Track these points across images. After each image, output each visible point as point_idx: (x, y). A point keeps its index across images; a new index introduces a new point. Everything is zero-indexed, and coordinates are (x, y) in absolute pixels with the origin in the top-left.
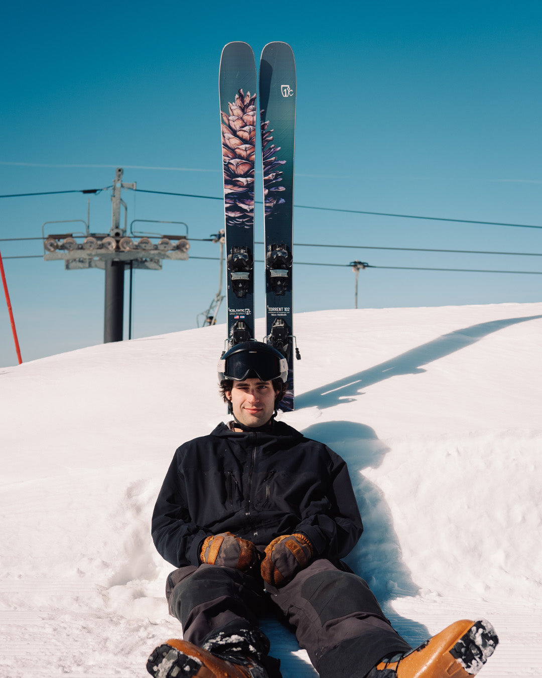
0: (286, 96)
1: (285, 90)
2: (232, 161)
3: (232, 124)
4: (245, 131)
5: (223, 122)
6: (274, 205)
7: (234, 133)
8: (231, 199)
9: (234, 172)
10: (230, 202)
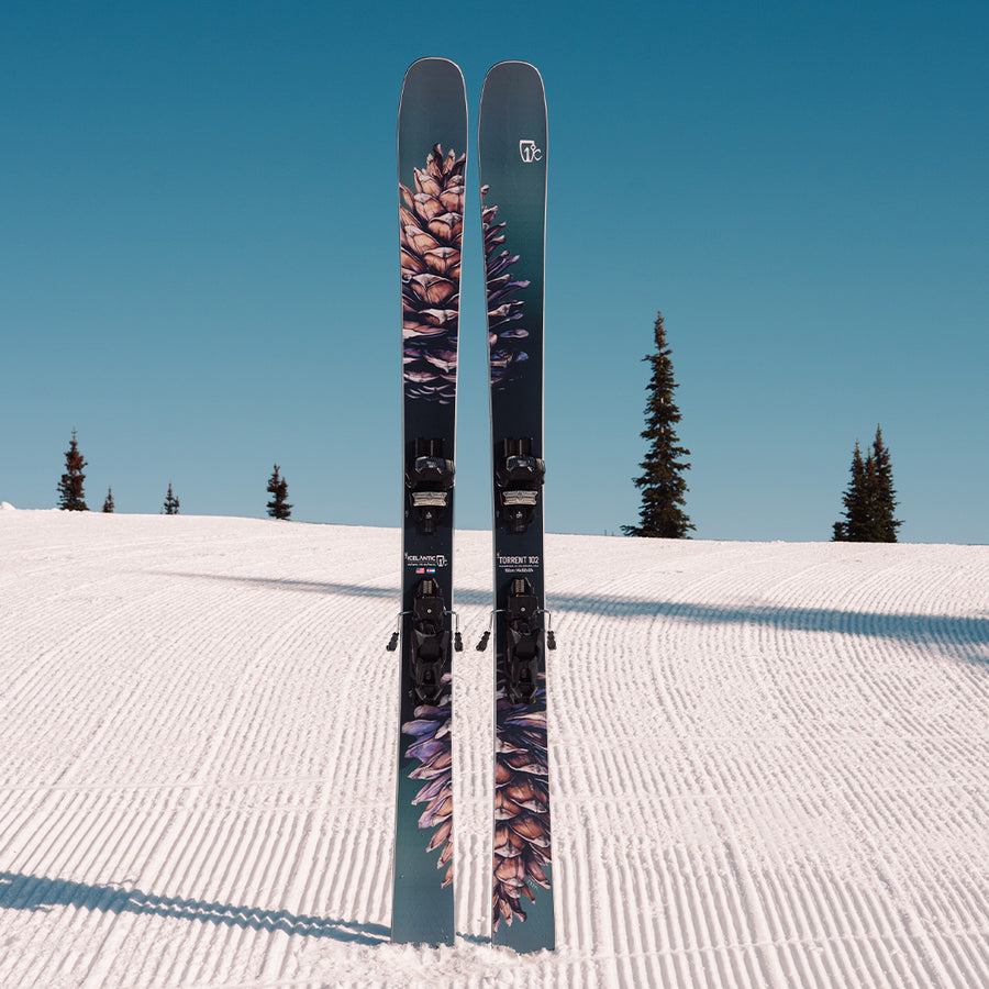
0: (528, 160)
1: (527, 149)
2: (418, 278)
3: (420, 209)
4: (443, 222)
5: (404, 205)
6: (508, 364)
7: (423, 224)
8: (415, 348)
9: (422, 298)
10: (414, 354)
